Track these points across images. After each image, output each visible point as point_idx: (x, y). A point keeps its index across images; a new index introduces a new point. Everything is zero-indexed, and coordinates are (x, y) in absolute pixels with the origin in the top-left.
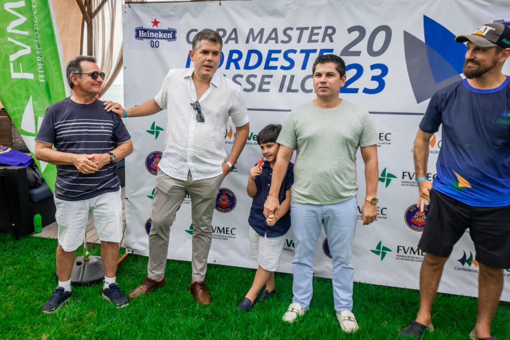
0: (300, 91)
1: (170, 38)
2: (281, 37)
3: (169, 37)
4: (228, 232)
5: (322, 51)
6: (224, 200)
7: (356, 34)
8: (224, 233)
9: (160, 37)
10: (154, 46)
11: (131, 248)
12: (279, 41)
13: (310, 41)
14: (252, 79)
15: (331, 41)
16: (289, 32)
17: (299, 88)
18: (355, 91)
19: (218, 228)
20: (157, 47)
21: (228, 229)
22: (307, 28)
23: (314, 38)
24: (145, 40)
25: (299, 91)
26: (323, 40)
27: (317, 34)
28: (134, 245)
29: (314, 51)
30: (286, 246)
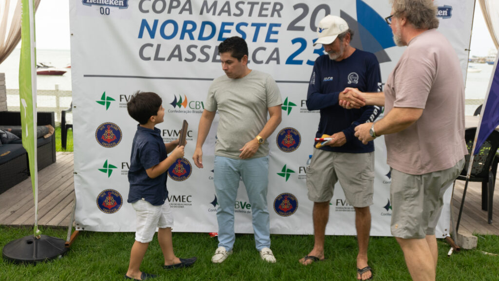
0: (252, 62)
1: (121, 6)
2: (234, 10)
3: (120, 4)
4: (184, 200)
5: (272, 25)
6: (179, 169)
7: (300, 11)
8: (180, 201)
9: (110, 4)
10: (104, 12)
11: (82, 225)
12: (232, 13)
13: (260, 15)
14: (206, 50)
15: (279, 16)
16: (241, 6)
18: (300, 62)
19: (174, 197)
20: (107, 14)
21: (184, 197)
22: (257, 3)
23: (264, 12)
24: (93, 6)
26: (272, 15)
27: (267, 9)
28: (85, 221)
29: (264, 25)
30: (240, 208)
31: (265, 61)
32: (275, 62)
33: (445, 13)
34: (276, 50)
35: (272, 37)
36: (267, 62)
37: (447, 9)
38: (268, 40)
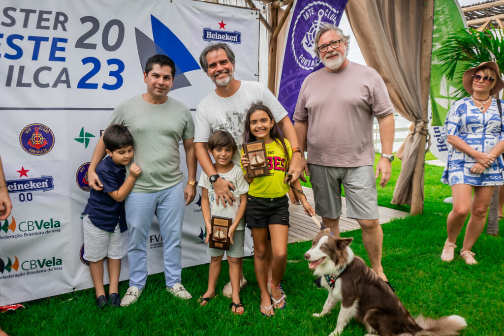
0: (34, 85)
5: (56, 40)
7: (89, 26)
13: (39, 26)
15: (64, 29)
16: (10, 13)
17: (31, 81)
18: (94, 86)
23: (44, 24)
25: (32, 85)
26: (55, 28)
27: (48, 20)
29: (46, 39)
30: (39, 268)
31: (51, 84)
32: (65, 85)
33: (235, 38)
34: (65, 71)
35: (58, 54)
36: (55, 85)
37: (237, 35)
38: (52, 58)
